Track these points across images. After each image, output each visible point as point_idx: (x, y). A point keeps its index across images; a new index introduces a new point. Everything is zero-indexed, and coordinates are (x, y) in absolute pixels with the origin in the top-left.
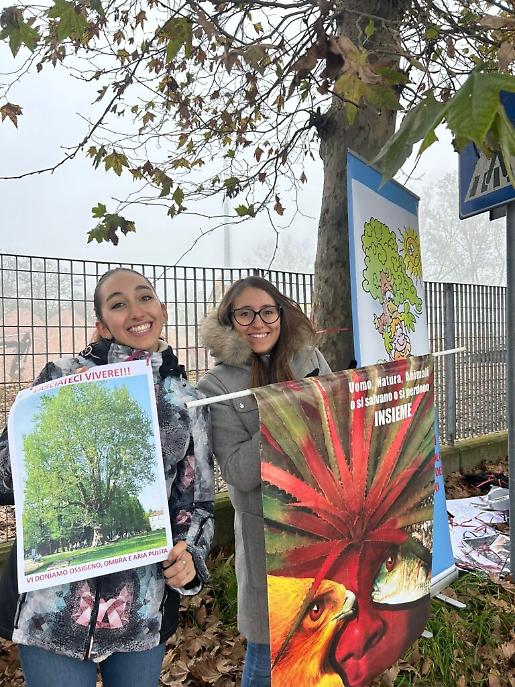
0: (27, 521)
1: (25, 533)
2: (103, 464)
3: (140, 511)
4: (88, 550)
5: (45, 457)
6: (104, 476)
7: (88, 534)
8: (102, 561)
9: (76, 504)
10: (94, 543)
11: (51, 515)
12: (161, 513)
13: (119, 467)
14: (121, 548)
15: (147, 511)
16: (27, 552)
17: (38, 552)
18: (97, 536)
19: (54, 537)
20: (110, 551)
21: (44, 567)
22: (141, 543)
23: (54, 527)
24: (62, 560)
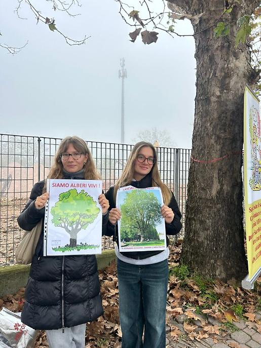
0: (121, 231)
1: (121, 234)
2: (145, 216)
3: (156, 233)
4: (140, 243)
5: (127, 212)
6: (145, 220)
7: (139, 238)
8: (143, 247)
9: (136, 228)
10: (141, 241)
11: (128, 230)
12: (163, 234)
13: (150, 218)
14: (150, 244)
15: (158, 233)
16: (122, 240)
17: (125, 240)
18: (142, 239)
19: (129, 237)
20: (146, 244)
21: (127, 245)
22: (156, 243)
23: (129, 234)
24: (131, 244)
